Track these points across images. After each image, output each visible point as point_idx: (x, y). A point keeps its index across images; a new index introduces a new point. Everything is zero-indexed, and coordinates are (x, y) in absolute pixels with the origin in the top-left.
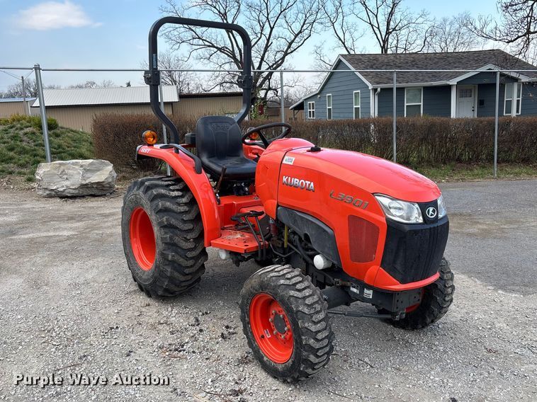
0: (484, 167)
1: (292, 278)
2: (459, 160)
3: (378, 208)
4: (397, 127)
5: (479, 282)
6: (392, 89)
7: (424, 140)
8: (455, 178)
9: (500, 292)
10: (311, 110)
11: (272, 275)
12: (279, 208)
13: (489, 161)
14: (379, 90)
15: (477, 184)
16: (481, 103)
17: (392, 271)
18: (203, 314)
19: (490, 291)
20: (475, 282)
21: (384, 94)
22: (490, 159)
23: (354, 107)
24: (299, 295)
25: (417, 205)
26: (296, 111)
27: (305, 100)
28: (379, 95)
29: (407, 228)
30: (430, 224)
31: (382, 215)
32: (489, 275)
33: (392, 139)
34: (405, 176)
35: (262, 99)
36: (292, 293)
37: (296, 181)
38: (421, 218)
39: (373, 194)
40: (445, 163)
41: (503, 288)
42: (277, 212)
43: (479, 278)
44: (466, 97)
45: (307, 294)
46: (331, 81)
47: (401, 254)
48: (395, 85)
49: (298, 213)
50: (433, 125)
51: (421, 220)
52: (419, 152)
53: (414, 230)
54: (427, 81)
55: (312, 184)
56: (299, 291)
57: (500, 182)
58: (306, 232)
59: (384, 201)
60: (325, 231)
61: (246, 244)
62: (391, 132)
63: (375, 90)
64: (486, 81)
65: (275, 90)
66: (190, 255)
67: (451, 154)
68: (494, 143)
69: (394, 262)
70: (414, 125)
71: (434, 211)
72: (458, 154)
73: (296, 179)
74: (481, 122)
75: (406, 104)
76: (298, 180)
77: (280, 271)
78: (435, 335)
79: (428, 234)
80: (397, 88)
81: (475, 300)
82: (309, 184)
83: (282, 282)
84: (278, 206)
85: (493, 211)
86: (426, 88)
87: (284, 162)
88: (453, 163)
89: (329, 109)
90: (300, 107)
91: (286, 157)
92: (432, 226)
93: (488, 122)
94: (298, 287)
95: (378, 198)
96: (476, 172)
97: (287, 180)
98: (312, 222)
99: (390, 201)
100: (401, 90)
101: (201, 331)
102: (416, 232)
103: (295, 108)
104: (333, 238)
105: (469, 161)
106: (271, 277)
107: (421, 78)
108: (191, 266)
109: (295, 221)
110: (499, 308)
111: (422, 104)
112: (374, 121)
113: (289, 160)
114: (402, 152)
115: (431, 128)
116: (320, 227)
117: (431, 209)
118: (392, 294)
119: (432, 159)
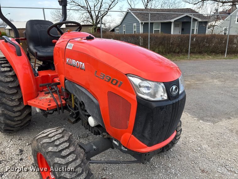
0: (184, 55)
1: (60, 144)
2: (174, 52)
3: (130, 87)
4: (150, 38)
5: (189, 115)
6: (148, 23)
7: (161, 44)
8: (173, 59)
9: (201, 121)
10: (118, 32)
11: (45, 141)
12: (66, 81)
13: (186, 53)
14: (143, 23)
15: (182, 62)
16: (183, 30)
17: (141, 137)
18: (29, 145)
19: (196, 121)
20: (187, 115)
21: (145, 25)
22: (187, 52)
23: (134, 30)
24: (63, 161)
25: (162, 84)
26: (112, 32)
27: (115, 27)
28: (143, 25)
29: (154, 105)
30: (173, 100)
31: (134, 94)
32: (194, 110)
33: (148, 43)
34: (153, 58)
35: (99, 27)
36: (57, 160)
37: (74, 62)
38: (166, 95)
39: (126, 75)
40: (169, 53)
41: (202, 118)
42: (65, 84)
43: (189, 113)
44: (177, 27)
45: (71, 160)
46: (125, 20)
47: (149, 126)
48: (149, 21)
49: (77, 86)
50: (165, 37)
51: (165, 97)
52: (158, 49)
53: (161, 106)
54: (162, 20)
55: (83, 65)
56: (64, 157)
57: (191, 61)
58: (82, 100)
59: (136, 81)
60: (92, 101)
61: (50, 103)
62: (148, 40)
63: (142, 23)
64: (185, 20)
65: (104, 24)
66: (15, 109)
67: (171, 50)
68: (189, 45)
69: (143, 131)
70: (157, 37)
71: (176, 89)
72: (174, 49)
73: (74, 61)
74: (184, 36)
75: (154, 30)
76: (75, 61)
77: (52, 137)
78: (169, 157)
79: (171, 109)
80: (150, 23)
81: (188, 127)
82: (82, 65)
83: (50, 149)
84: (65, 80)
85: (191, 75)
86: (162, 23)
87: (67, 47)
88: (172, 53)
89: (124, 31)
90: (113, 30)
91: (69, 44)
92: (174, 101)
93: (187, 36)
94: (64, 153)
95: (131, 78)
96: (181, 57)
97: (69, 60)
98: (85, 93)
99: (140, 81)
100: (152, 24)
101: (21, 159)
102: (161, 108)
103: (111, 31)
104: (98, 107)
105: (178, 53)
106: (43, 143)
107: (160, 19)
108: (19, 116)
109: (76, 91)
110: (201, 133)
111: (160, 29)
112: (141, 35)
113: (70, 46)
114: (152, 48)
115: (164, 38)
116: (89, 98)
117: (174, 87)
118: (141, 155)
119: (164, 51)
